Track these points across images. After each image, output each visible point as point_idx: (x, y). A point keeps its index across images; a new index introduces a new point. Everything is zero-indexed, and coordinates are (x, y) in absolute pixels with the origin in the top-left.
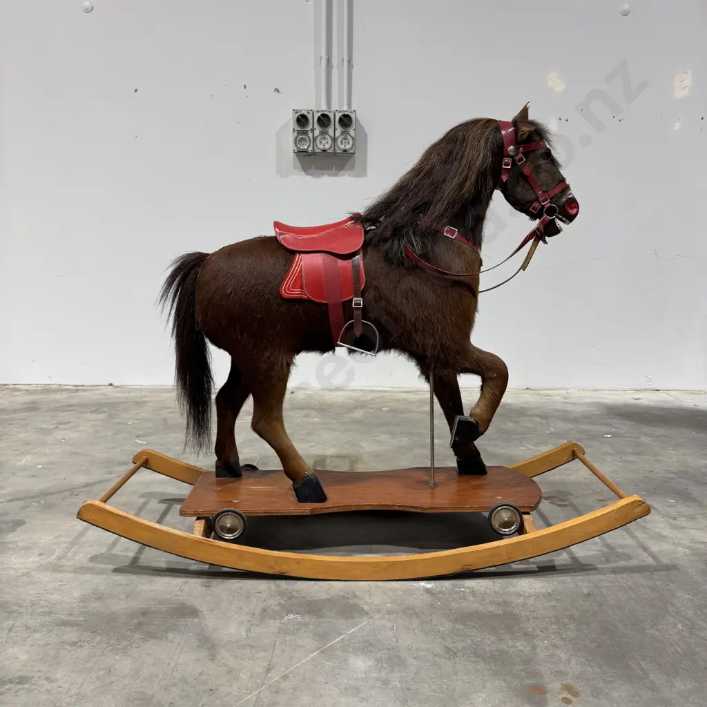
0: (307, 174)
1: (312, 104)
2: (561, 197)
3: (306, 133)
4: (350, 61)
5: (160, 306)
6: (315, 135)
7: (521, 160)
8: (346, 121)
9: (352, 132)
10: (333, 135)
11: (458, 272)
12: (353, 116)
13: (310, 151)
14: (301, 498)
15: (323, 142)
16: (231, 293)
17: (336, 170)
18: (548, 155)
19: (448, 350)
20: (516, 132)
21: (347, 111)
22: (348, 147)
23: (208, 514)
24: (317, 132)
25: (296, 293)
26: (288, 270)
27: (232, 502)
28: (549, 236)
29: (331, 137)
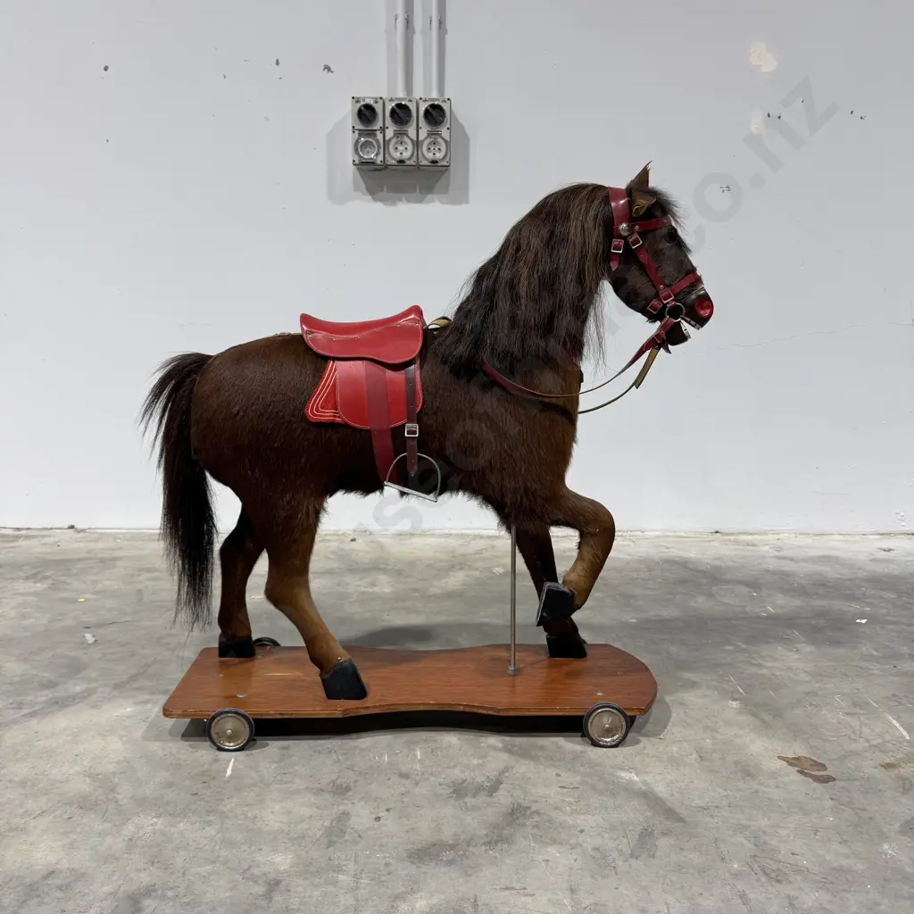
0: (375, 200)
1: (382, 88)
2: (689, 293)
3: (372, 133)
4: (441, 23)
5: (143, 426)
6: (387, 138)
7: (636, 242)
8: (435, 114)
9: (445, 132)
10: (415, 138)
11: (550, 392)
12: (445, 107)
13: (379, 162)
14: (331, 694)
15: (400, 148)
16: (238, 414)
17: (420, 192)
18: (673, 236)
19: (534, 496)
20: (630, 204)
21: (438, 100)
22: (439, 156)
23: (202, 715)
24: (390, 133)
25: (327, 415)
26: (317, 385)
27: (235, 697)
28: (673, 344)
29: (411, 140)
